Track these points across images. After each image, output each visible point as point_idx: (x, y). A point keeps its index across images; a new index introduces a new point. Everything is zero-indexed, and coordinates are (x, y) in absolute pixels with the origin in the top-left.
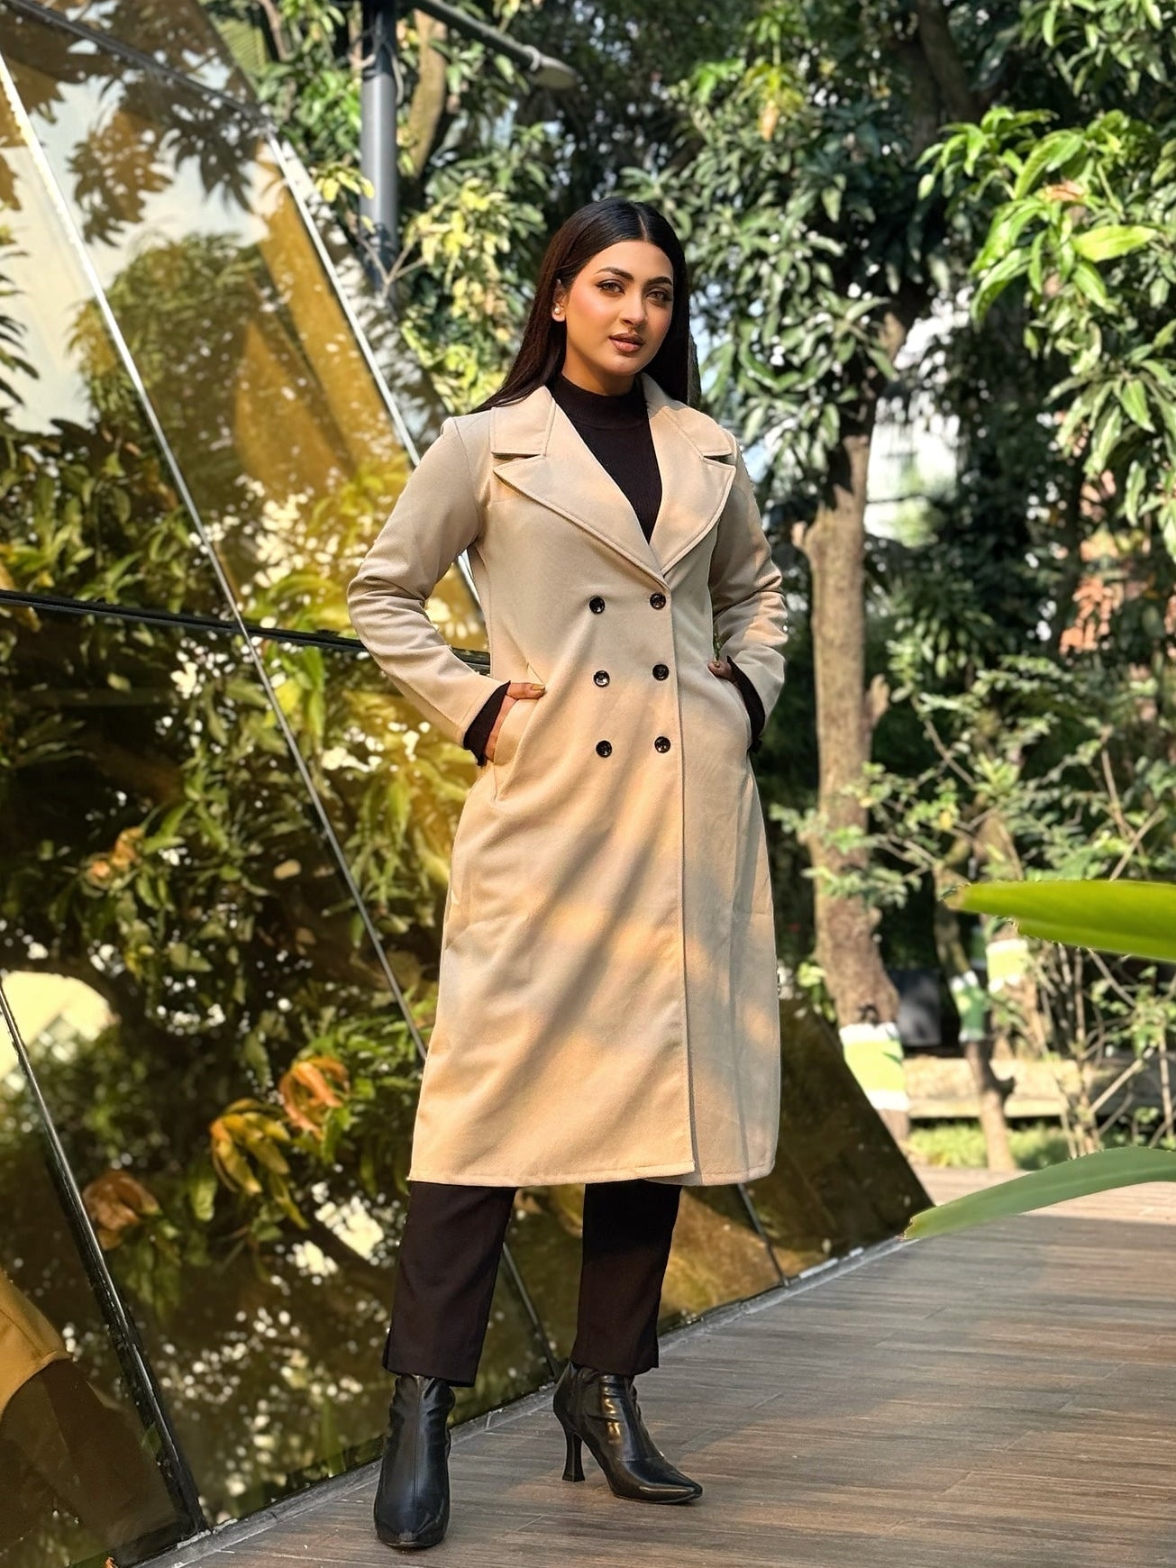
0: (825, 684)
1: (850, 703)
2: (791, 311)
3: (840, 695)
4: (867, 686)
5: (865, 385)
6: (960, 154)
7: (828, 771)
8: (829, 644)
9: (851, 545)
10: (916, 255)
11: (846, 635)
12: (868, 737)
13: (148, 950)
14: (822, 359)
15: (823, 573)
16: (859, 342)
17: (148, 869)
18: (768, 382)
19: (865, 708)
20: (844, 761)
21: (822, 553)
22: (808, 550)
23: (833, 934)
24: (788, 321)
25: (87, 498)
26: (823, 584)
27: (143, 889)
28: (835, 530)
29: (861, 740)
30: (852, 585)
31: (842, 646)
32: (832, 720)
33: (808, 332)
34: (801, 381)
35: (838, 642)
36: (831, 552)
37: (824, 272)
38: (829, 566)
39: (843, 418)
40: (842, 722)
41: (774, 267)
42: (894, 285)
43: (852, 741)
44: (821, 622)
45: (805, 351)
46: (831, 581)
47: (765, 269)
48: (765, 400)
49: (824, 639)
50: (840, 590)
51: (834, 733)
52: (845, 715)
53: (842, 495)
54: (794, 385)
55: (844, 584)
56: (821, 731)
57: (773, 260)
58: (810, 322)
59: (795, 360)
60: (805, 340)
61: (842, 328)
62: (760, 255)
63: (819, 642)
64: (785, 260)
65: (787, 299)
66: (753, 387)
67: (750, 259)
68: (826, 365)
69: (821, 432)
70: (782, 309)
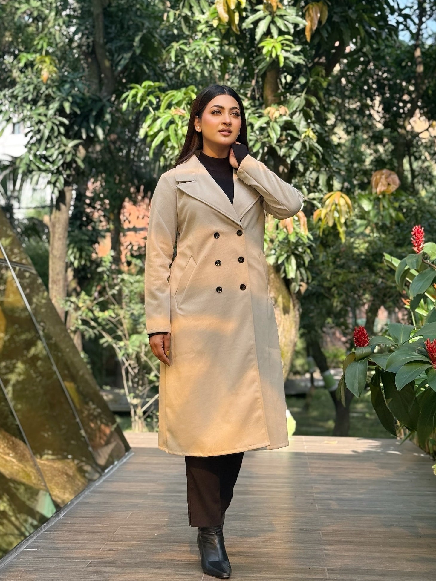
0: (52, 270)
1: (61, 277)
2: (50, 142)
3: (58, 274)
4: (66, 271)
5: (72, 169)
6: (135, 96)
8: (55, 257)
9: (64, 224)
10: (92, 127)
11: (61, 254)
12: (66, 288)
14: (60, 160)
15: (54, 233)
16: (73, 155)
18: (40, 166)
19: (65, 279)
20: (58, 296)
21: (54, 226)
22: (49, 224)
24: (49, 146)
26: (54, 236)
28: (59, 218)
29: (64, 289)
30: (64, 237)
31: (60, 257)
32: (54, 282)
33: (56, 150)
34: (52, 167)
35: (58, 256)
36: (57, 226)
37: (62, 130)
38: (56, 230)
40: (58, 283)
41: (45, 127)
42: (84, 137)
43: (61, 290)
44: (52, 249)
45: (54, 157)
46: (57, 236)
47: (42, 127)
48: (39, 172)
49: (53, 255)
50: (59, 239)
51: (55, 287)
52: (59, 281)
53: (63, 207)
54: (49, 168)
55: (61, 236)
56: (50, 285)
57: (44, 124)
58: (57, 147)
59: (51, 159)
60: (54, 153)
61: (68, 150)
62: (40, 122)
63: (51, 256)
64: (49, 124)
65: (49, 138)
66: (35, 168)
67: (37, 123)
68: (61, 162)
69: (58, 185)
70: (47, 142)
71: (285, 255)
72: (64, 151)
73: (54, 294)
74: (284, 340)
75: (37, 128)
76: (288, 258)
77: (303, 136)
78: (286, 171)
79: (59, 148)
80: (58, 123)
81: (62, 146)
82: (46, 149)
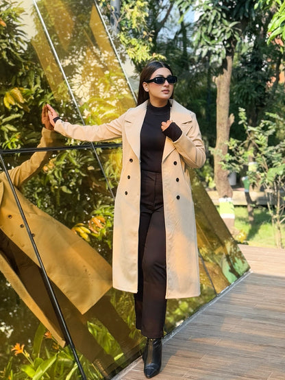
0: (219, 116)
1: (225, 121)
2: (215, 25)
3: (223, 119)
4: (229, 116)
5: (232, 43)
7: (219, 137)
8: (221, 106)
9: (227, 83)
10: (247, 11)
11: (225, 104)
12: (229, 129)
13: (57, 187)
14: (222, 37)
15: (220, 89)
16: (232, 33)
17: (57, 169)
18: (209, 42)
19: (228, 122)
20: (223, 135)
21: (220, 84)
22: (216, 82)
23: (218, 176)
24: (214, 27)
25: (42, 77)
26: (220, 92)
27: (56, 174)
28: (223, 79)
29: (227, 130)
30: (227, 92)
31: (224, 107)
32: (220, 125)
33: (219, 30)
34: (217, 42)
36: (222, 84)
37: (224, 15)
38: (221, 87)
39: (227, 52)
41: (212, 13)
42: (241, 18)
43: (225, 130)
44: (219, 101)
45: (218, 35)
46: (222, 91)
47: (209, 14)
48: (208, 47)
50: (224, 93)
51: (221, 128)
52: (224, 124)
53: (225, 71)
56: (217, 127)
57: (211, 11)
58: (220, 28)
60: (218, 32)
61: (228, 29)
62: (208, 10)
63: (218, 106)
64: (215, 12)
65: (214, 22)
67: (206, 12)
69: (221, 55)
70: (213, 24)
72: (225, 30)
75: (205, 15)
79: (222, 28)
80: (220, 10)
81: (224, 27)
82: (213, 29)
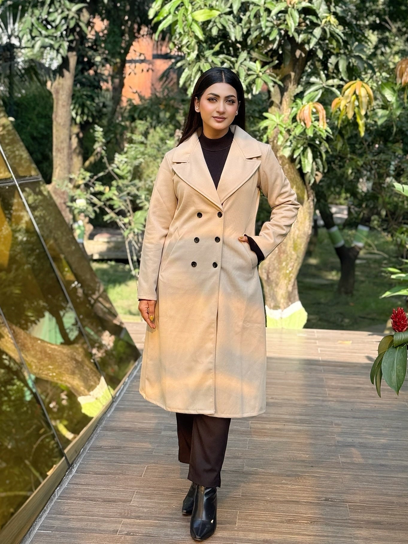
0: (56, 138)
1: (65, 145)
2: (53, 6)
3: (62, 142)
5: (75, 34)
7: (56, 168)
8: (58, 124)
9: (68, 90)
11: (65, 121)
14: (63, 25)
15: (58, 99)
16: (77, 20)
18: (43, 32)
19: (70, 147)
20: (62, 165)
21: (57, 92)
22: (53, 91)
24: (51, 10)
26: (57, 103)
28: (63, 85)
29: (69, 158)
30: (68, 104)
31: (63, 125)
32: (58, 150)
33: (59, 14)
34: (56, 32)
35: (62, 124)
36: (61, 92)
38: (60, 97)
39: (70, 46)
40: (62, 151)
44: (56, 116)
45: (57, 22)
46: (60, 103)
48: (42, 39)
49: (57, 122)
50: (63, 106)
51: (59, 155)
52: (63, 149)
53: (66, 73)
54: (53, 33)
55: (65, 104)
56: (54, 154)
58: (60, 11)
59: (54, 24)
60: (57, 17)
61: (71, 14)
63: (54, 123)
65: (52, 4)
66: (38, 34)
68: (65, 27)
69: (61, 51)
70: (50, 6)
71: (302, 148)
72: (68, 15)
73: (58, 162)
74: (297, 232)
76: (304, 151)
77: (324, 21)
78: (303, 55)
79: (62, 12)
81: (65, 10)
82: (49, 13)
